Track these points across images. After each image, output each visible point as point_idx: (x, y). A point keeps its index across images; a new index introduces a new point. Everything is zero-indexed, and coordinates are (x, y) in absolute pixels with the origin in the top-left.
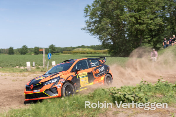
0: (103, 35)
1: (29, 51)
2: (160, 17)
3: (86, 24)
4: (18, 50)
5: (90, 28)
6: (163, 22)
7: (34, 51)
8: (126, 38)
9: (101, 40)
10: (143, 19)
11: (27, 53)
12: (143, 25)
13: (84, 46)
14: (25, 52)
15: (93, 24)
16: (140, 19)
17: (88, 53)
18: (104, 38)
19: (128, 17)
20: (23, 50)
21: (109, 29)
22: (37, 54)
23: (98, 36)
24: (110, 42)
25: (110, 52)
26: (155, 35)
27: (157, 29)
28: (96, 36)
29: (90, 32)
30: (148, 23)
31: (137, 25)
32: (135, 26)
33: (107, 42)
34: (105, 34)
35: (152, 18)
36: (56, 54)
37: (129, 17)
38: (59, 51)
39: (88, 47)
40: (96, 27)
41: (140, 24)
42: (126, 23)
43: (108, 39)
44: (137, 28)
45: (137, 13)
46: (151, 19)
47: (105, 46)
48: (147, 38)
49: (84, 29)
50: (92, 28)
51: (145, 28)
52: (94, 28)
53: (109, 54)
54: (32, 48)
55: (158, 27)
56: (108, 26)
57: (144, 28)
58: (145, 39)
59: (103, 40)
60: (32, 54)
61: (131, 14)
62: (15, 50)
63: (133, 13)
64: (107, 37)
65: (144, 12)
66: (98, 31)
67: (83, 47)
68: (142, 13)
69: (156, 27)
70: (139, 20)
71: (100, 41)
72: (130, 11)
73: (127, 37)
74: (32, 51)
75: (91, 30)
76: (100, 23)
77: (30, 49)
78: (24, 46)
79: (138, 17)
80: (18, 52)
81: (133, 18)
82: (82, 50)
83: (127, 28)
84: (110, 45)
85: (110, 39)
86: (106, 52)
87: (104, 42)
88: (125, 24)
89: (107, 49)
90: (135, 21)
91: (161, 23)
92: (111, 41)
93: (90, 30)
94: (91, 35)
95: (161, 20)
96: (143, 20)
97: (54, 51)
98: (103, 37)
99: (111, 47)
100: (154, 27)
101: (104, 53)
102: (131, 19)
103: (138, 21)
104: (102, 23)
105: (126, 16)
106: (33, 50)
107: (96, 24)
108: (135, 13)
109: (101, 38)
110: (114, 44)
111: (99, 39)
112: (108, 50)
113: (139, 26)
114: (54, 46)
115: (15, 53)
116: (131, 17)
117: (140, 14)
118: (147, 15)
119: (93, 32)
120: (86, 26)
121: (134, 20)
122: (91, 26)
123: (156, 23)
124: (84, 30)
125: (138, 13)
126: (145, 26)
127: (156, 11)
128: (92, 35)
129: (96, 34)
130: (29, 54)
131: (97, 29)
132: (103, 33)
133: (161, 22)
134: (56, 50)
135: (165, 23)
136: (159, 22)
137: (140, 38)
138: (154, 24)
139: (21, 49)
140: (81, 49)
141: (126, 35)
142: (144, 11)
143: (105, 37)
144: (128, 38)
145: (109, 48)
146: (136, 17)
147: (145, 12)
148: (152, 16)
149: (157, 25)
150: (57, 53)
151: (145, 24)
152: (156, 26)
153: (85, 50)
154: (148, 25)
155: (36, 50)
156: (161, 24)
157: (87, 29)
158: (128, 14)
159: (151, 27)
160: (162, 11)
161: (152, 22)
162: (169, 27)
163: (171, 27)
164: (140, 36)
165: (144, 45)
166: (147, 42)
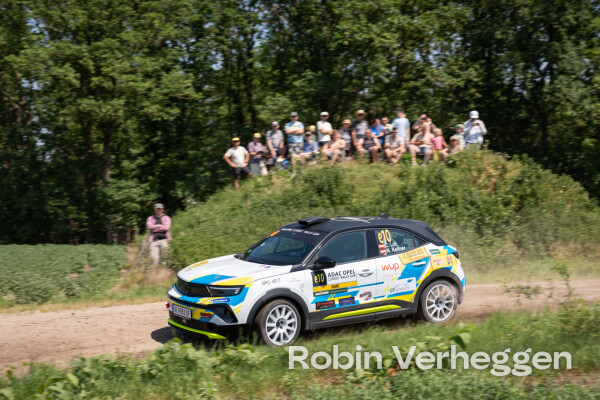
2: (184, 65)
6: (198, 89)
8: (40, 158)
10: (113, 74)
12: (113, 97)
16: (98, 73)
19: (43, 62)
26: (169, 145)
27: (172, 119)
30: (134, 93)
31: (86, 96)
32: (79, 101)
35: (149, 69)
37: (51, 63)
41: (101, 93)
44: (88, 114)
45: (84, 47)
46: (147, 76)
48: (132, 158)
51: (121, 113)
55: (176, 111)
57: (116, 111)
58: (126, 164)
61: (58, 47)
63: (68, 46)
65: (115, 43)
68: (109, 47)
69: (168, 109)
70: (94, 79)
72: (54, 36)
73: (44, 151)
79: (91, 63)
81: (67, 65)
83: (42, 109)
88: (31, 94)
90: (76, 83)
91: (187, 92)
95: (189, 83)
96: (113, 80)
100: (162, 111)
102: (57, 71)
103: (90, 82)
105: (37, 55)
108: (79, 43)
113: (93, 102)
116: (60, 60)
117: (98, 48)
118: (129, 57)
121: (72, 76)
123: (165, 91)
125: (89, 44)
126: (122, 101)
127: (168, 42)
133: (188, 87)
135: (208, 95)
136: (179, 90)
137: (100, 158)
138: (161, 97)
141: (40, 143)
142: (114, 37)
144: (48, 158)
146: (81, 62)
147: (118, 44)
148: (151, 64)
149: (174, 99)
151: (121, 93)
152: (168, 105)
154: (133, 97)
156: (187, 96)
158: (46, 49)
159: (145, 110)
160: (193, 40)
161: (150, 90)
162: (224, 110)
163: (230, 110)
164: (101, 146)
165: (120, 189)
166: (134, 173)
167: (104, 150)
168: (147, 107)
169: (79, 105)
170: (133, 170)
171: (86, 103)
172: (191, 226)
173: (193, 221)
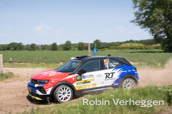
0: (155, 28)
1: (72, 46)
3: (135, 16)
4: (62, 46)
5: (139, 20)
7: (78, 47)
9: (153, 33)
11: (71, 48)
13: (133, 40)
14: (69, 48)
15: (143, 16)
17: (137, 49)
18: (157, 32)
20: (66, 46)
21: (162, 20)
22: (81, 49)
23: (149, 29)
24: (163, 36)
25: (163, 47)
28: (147, 29)
29: (140, 25)
33: (160, 36)
34: (157, 26)
36: (101, 49)
38: (104, 47)
39: (137, 42)
43: (161, 32)
49: (133, 21)
52: (144, 20)
53: (162, 49)
54: (76, 44)
56: (161, 17)
60: (75, 50)
62: (58, 45)
64: (159, 29)
66: (148, 24)
67: (131, 41)
71: (151, 34)
74: (75, 47)
75: (141, 23)
76: (151, 15)
77: (74, 44)
78: (68, 42)
80: (61, 48)
82: (130, 45)
84: (163, 39)
85: (163, 32)
87: (156, 36)
89: (160, 43)
92: (164, 34)
94: (140, 28)
97: (100, 47)
98: (155, 30)
99: (164, 42)
101: (156, 48)
104: (154, 14)
106: (77, 45)
107: (147, 15)
109: (152, 31)
110: (168, 37)
111: (150, 32)
112: (161, 45)
114: (99, 41)
115: (58, 49)
119: (143, 25)
120: (135, 18)
124: (133, 23)
128: (142, 28)
129: (147, 26)
130: (73, 50)
131: (148, 21)
132: (155, 26)
134: (102, 46)
139: (64, 44)
143: (157, 30)
145: (162, 42)
150: (103, 48)
153: (134, 45)
155: (80, 45)
157: (136, 21)
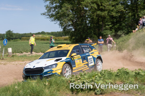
0: (64, 21)
2: (121, 3)
3: (46, 9)
5: (50, 13)
6: (125, 9)
8: (88, 25)
9: (62, 26)
10: (105, 6)
12: (104, 11)
13: (44, 32)
15: (54, 9)
16: (102, 5)
17: (48, 40)
18: (65, 25)
21: (70, 14)
23: (59, 22)
24: (71, 29)
25: (71, 39)
26: (117, 22)
27: (118, 16)
28: (57, 22)
29: (51, 18)
32: (97, 12)
33: (68, 28)
34: (66, 20)
37: (91, 3)
38: (17, 38)
39: (48, 34)
40: (57, 12)
41: (102, 10)
42: (87, 9)
43: (69, 25)
44: (99, 15)
46: (113, 6)
47: (65, 32)
48: (108, 25)
49: (44, 14)
50: (52, 14)
51: (106, 15)
52: (54, 13)
53: (70, 41)
55: (119, 14)
56: (69, 12)
57: (105, 14)
58: (107, 26)
59: (64, 26)
64: (67, 23)
66: (58, 17)
67: (43, 33)
69: (117, 14)
71: (60, 27)
73: (88, 23)
75: (52, 16)
76: (61, 9)
79: (100, 3)
81: (95, 4)
82: (42, 37)
83: (88, 14)
84: (71, 31)
85: (71, 26)
86: (67, 38)
87: (64, 29)
88: (86, 11)
89: (68, 35)
90: (96, 8)
91: (122, 10)
92: (72, 27)
93: (50, 16)
94: (51, 20)
95: (122, 7)
97: (12, 38)
98: (64, 23)
99: (72, 34)
100: (116, 14)
101: (65, 40)
102: (92, 5)
103: (100, 7)
104: (63, 9)
105: (88, 2)
107: (57, 9)
109: (61, 24)
110: (75, 30)
111: (59, 25)
112: (69, 37)
113: (100, 12)
114: (12, 32)
116: (93, 3)
118: (109, 2)
119: (53, 18)
120: (46, 11)
121: (95, 6)
122: (51, 11)
123: (117, 9)
124: (44, 15)
126: (107, 12)
128: (52, 21)
129: (57, 20)
131: (58, 15)
132: (64, 19)
133: (122, 9)
134: (14, 37)
135: (127, 10)
136: (120, 9)
137: (101, 25)
138: (116, 11)
140: (40, 36)
141: (88, 22)
143: (66, 23)
144: (89, 25)
145: (71, 34)
146: (98, 3)
148: (114, 3)
149: (119, 11)
150: (15, 39)
151: (107, 10)
152: (117, 13)
153: (46, 36)
154: (110, 11)
156: (122, 11)
157: (47, 14)
159: (112, 14)
161: (113, 9)
162: (130, 14)
163: (132, 14)
164: (101, 23)
165: (105, 32)
166: (108, 29)
167: (102, 23)
168: (113, 13)
169: (97, 13)
170: (108, 28)
171: (99, 12)
172: (123, 41)
173: (124, 40)
